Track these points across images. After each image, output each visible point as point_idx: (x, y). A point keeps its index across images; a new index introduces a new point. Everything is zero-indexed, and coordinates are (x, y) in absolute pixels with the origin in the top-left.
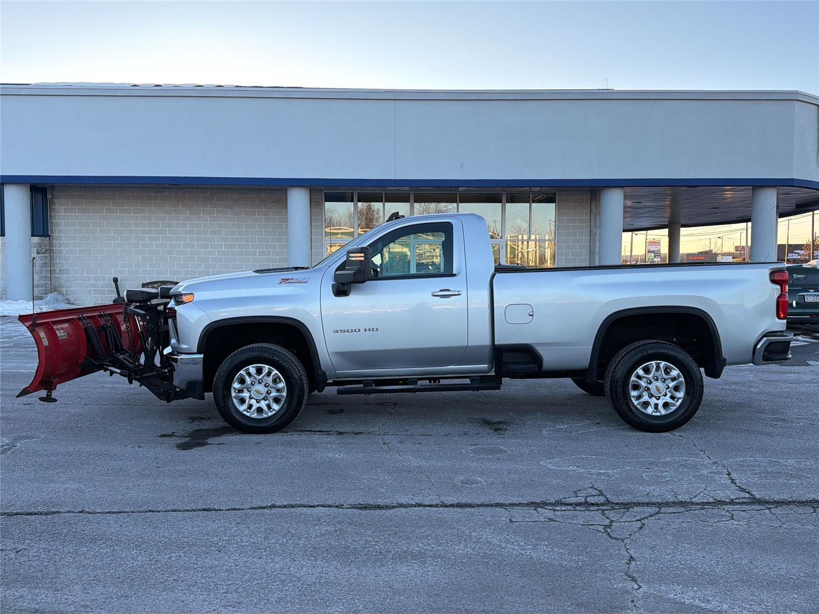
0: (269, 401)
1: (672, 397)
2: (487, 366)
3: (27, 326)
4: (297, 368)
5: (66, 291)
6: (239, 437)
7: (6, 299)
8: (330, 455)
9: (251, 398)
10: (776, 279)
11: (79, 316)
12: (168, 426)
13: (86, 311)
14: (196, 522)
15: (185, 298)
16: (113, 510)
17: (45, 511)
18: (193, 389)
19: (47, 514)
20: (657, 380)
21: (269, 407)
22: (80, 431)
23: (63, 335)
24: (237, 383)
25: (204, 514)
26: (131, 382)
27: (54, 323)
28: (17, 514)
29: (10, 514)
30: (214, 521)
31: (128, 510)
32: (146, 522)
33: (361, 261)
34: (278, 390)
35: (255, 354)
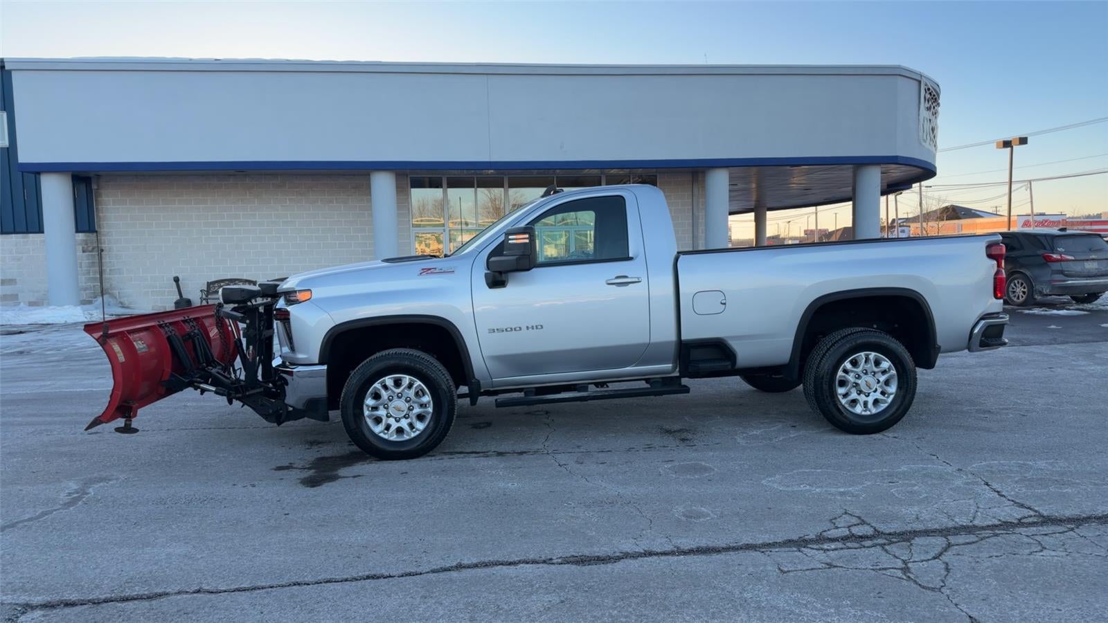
0: (412, 419)
1: (883, 393)
2: (671, 365)
3: (96, 338)
4: (445, 377)
5: (119, 293)
6: (377, 465)
7: (49, 304)
8: (501, 485)
9: (388, 416)
10: (993, 253)
11: (159, 322)
12: (282, 455)
13: (168, 316)
14: (365, 600)
15: (299, 296)
16: (242, 586)
17: (146, 593)
18: (313, 408)
19: (149, 598)
20: (866, 374)
21: (411, 426)
22: (170, 467)
23: (142, 347)
24: (370, 399)
25: (372, 585)
26: (230, 402)
27: (130, 332)
28: (106, 601)
29: (96, 601)
30: (389, 596)
31: (264, 584)
32: (295, 602)
33: (525, 243)
34: (422, 406)
35: (392, 362)
